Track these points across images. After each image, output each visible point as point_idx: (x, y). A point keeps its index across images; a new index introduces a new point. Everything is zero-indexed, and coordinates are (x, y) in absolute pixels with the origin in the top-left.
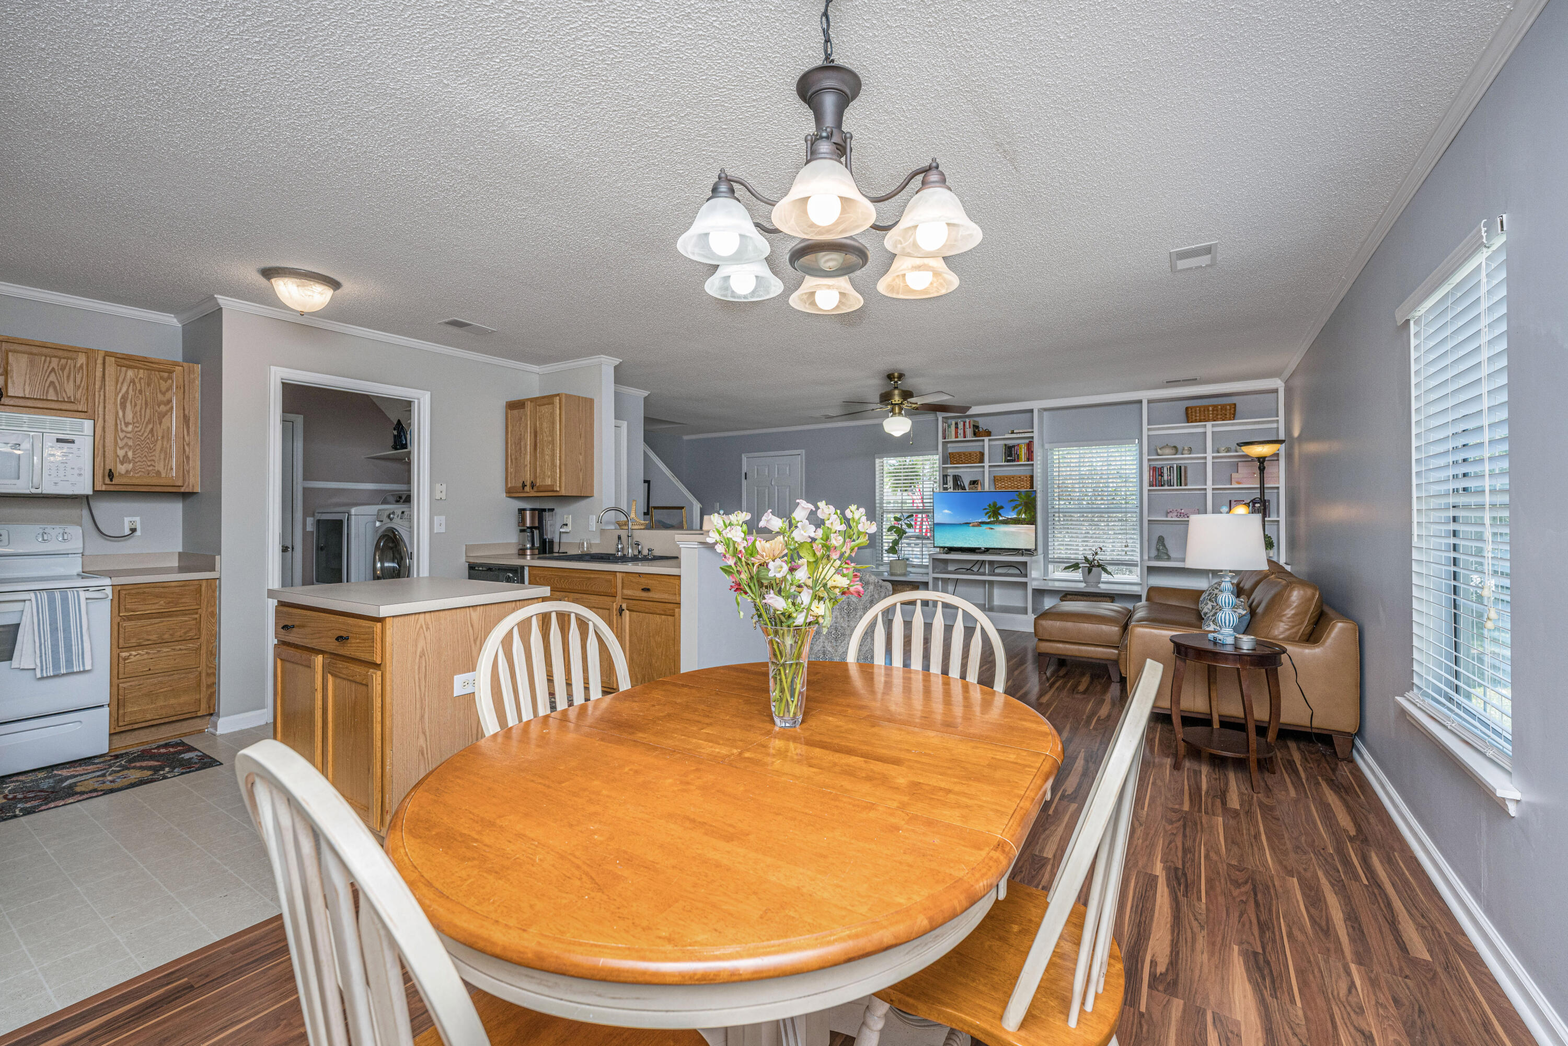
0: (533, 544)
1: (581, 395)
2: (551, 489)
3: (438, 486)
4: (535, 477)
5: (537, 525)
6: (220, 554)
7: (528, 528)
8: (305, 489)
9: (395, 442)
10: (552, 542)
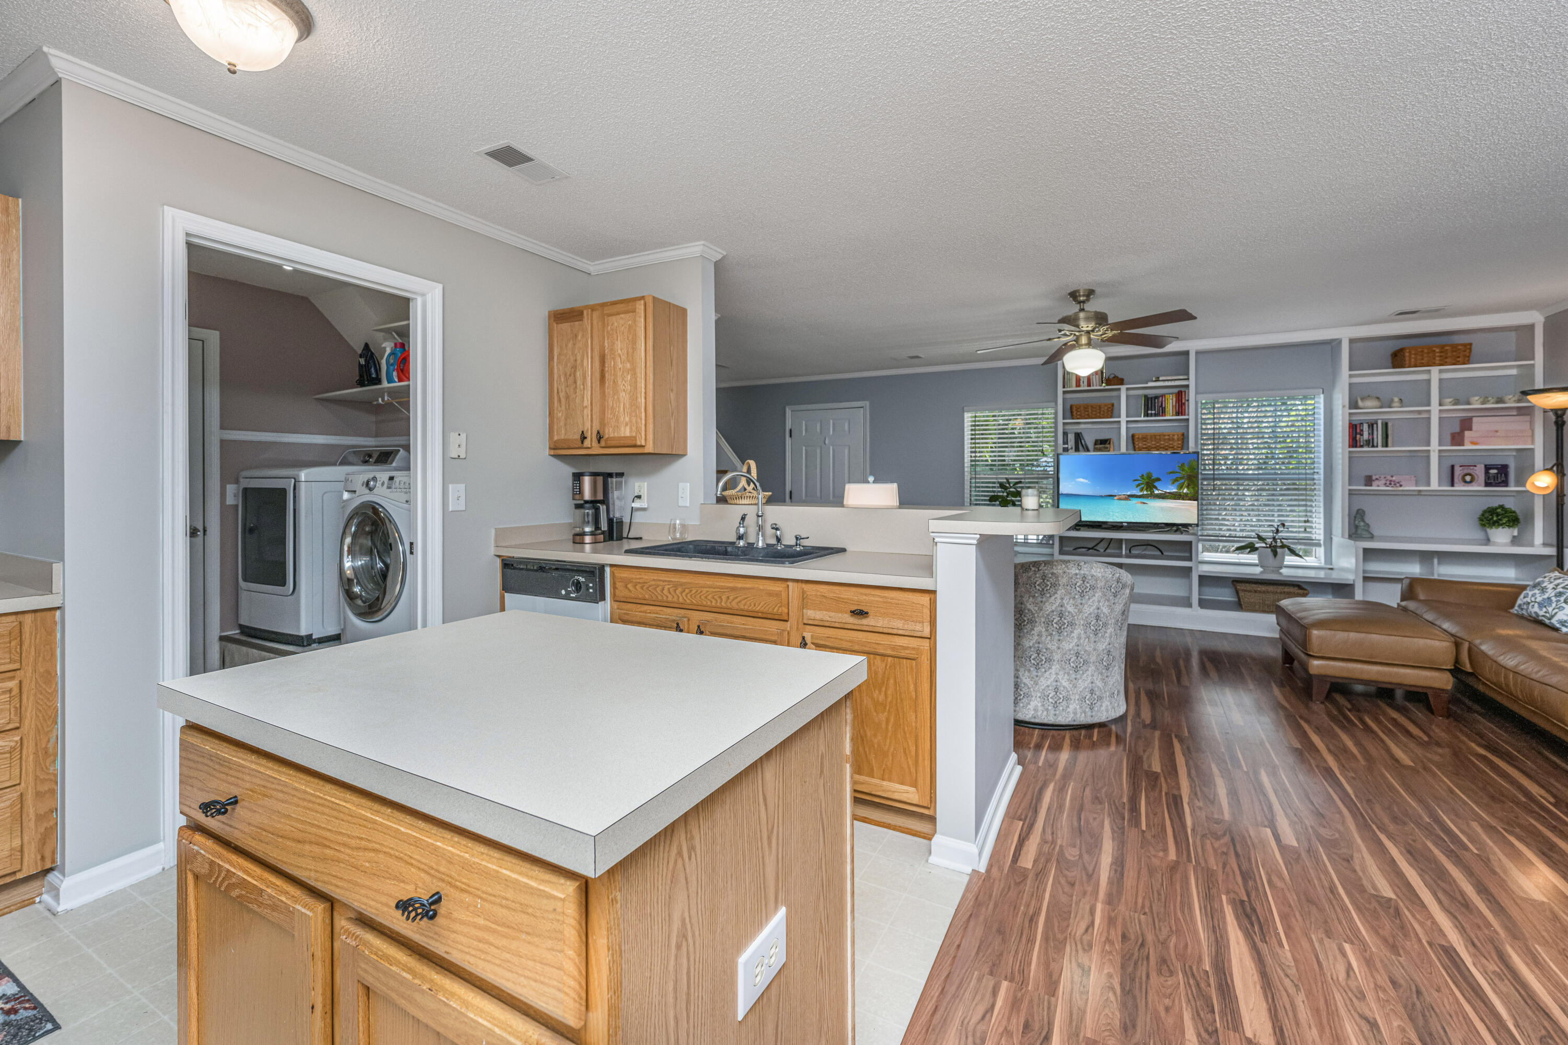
0: (597, 527)
1: (672, 302)
2: (633, 443)
3: (453, 436)
4: (603, 423)
5: (600, 497)
6: (62, 559)
7: (586, 502)
8: (223, 443)
9: (361, 376)
10: (620, 523)
